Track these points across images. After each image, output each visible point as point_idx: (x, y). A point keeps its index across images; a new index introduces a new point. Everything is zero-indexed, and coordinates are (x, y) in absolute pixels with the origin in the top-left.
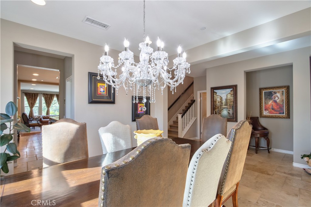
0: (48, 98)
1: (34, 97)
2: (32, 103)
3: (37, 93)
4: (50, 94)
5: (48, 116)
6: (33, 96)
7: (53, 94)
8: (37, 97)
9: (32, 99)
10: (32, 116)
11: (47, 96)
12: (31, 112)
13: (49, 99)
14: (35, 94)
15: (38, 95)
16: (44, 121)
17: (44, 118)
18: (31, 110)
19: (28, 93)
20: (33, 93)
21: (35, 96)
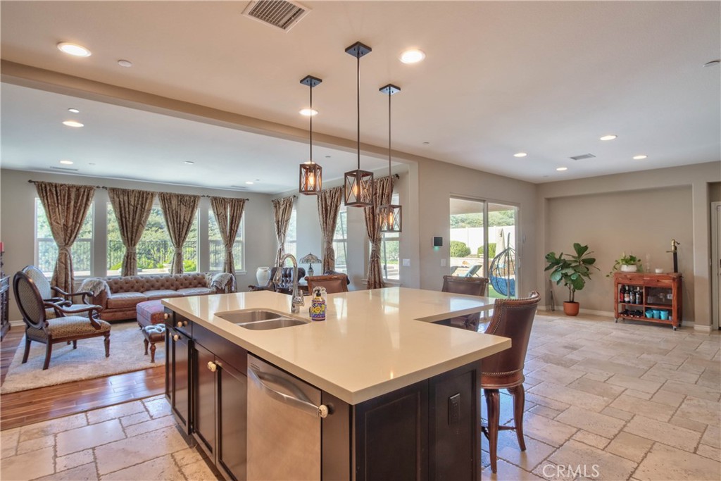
0: (131, 208)
1: (76, 203)
2: (66, 226)
3: (88, 184)
4: (139, 192)
5: (129, 277)
6: (73, 196)
7: (148, 193)
8: (88, 199)
9: (68, 208)
10: (66, 282)
11: (126, 198)
12: (64, 265)
13: (135, 212)
14: (78, 189)
15: (92, 192)
16: (116, 300)
17: (117, 287)
18: (60, 254)
19: (51, 184)
20: (73, 186)
21: (77, 196)
